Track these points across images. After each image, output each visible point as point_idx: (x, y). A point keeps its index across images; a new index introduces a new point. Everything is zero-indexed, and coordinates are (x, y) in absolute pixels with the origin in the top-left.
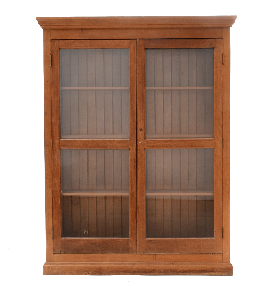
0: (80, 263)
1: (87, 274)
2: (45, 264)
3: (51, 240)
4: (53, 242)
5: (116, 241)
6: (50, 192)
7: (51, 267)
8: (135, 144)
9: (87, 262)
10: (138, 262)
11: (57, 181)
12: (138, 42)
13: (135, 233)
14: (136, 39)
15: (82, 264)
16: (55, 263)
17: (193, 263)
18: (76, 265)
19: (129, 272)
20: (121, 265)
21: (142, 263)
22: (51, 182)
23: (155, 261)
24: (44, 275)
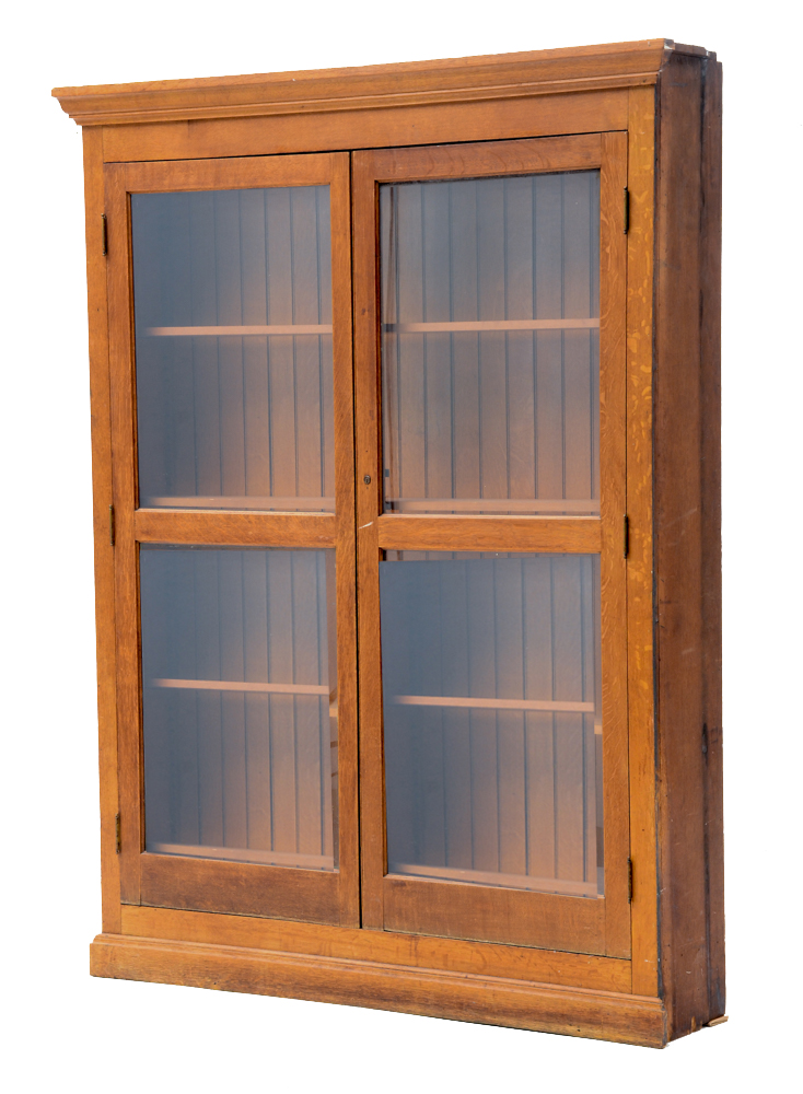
0: (195, 944)
1: (209, 984)
2: (97, 939)
3: (115, 857)
4: (121, 863)
5: (299, 878)
6: (111, 690)
7: (110, 950)
8: (352, 533)
10: (362, 960)
11: (129, 652)
12: (355, 161)
13: (354, 853)
14: (350, 151)
15: (199, 950)
16: (125, 937)
17: (533, 984)
18: (181, 949)
19: (331, 993)
20: (310, 966)
21: (375, 964)
22: (113, 656)
23: (414, 963)
24: (95, 973)
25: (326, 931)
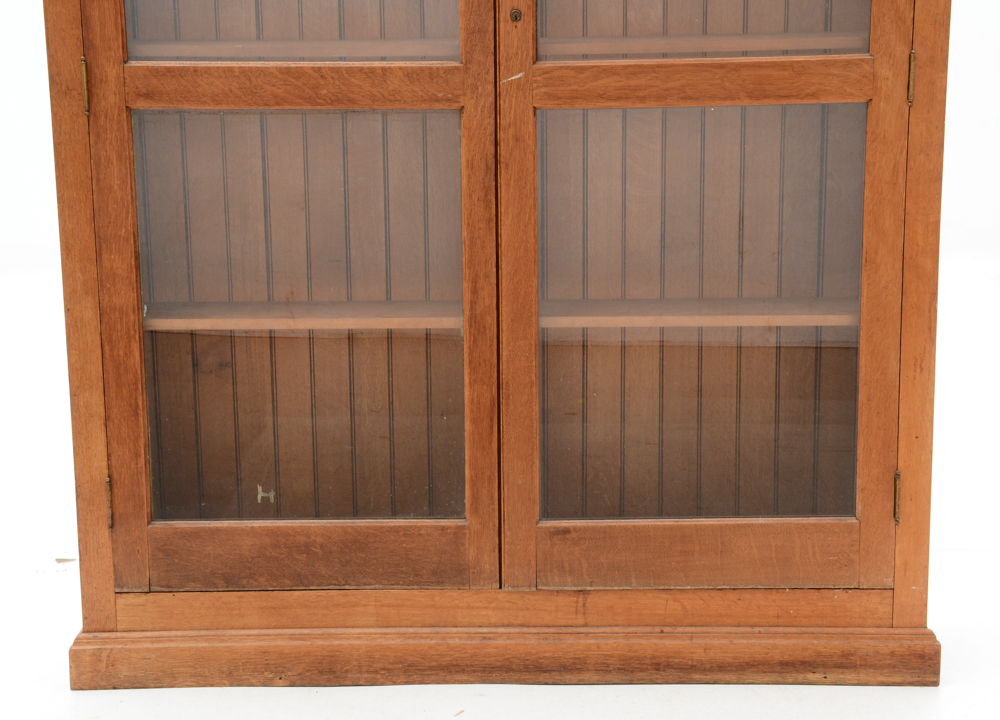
0: (242, 632)
1: (272, 679)
2: (77, 642)
3: (104, 534)
4: (113, 541)
5: (405, 535)
6: (90, 314)
7: (104, 655)
8: (491, 87)
9: (274, 628)
10: (503, 626)
11: (119, 262)
13: (492, 498)
15: (248, 640)
16: (125, 634)
17: (757, 629)
18: (222, 641)
19: (463, 671)
20: (428, 641)
21: (525, 630)
22: (94, 269)
23: (581, 621)
24: (73, 689)
25: (448, 597)
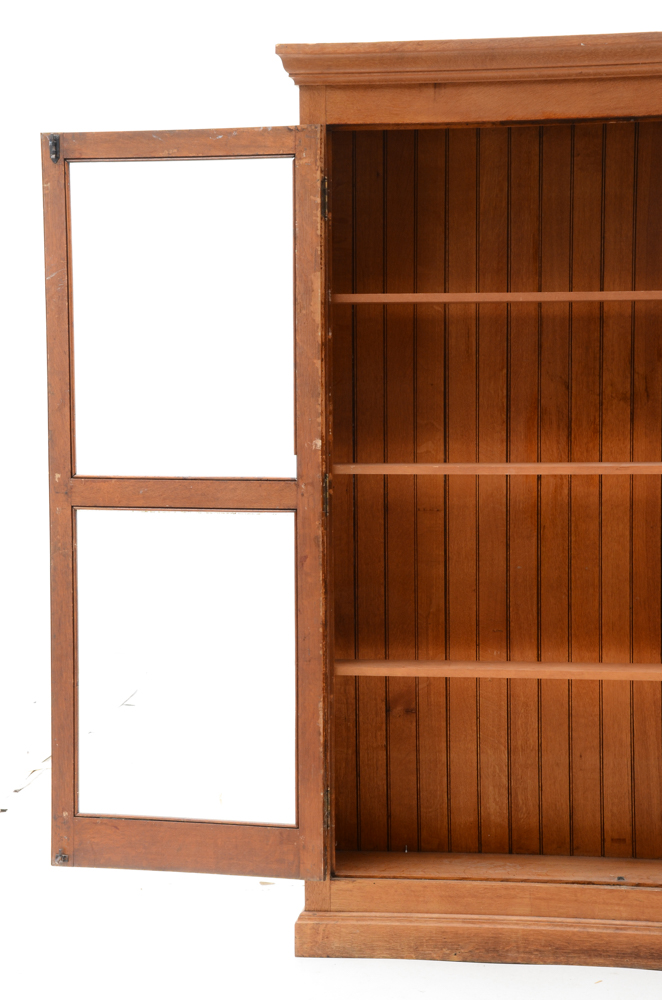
0: (426, 915)
1: (449, 955)
2: (301, 917)
7: (321, 929)
9: (451, 913)
10: (632, 920)
15: (431, 921)
16: (337, 914)
18: (411, 921)
19: (600, 955)
20: (572, 929)
21: (650, 924)
24: (296, 956)
